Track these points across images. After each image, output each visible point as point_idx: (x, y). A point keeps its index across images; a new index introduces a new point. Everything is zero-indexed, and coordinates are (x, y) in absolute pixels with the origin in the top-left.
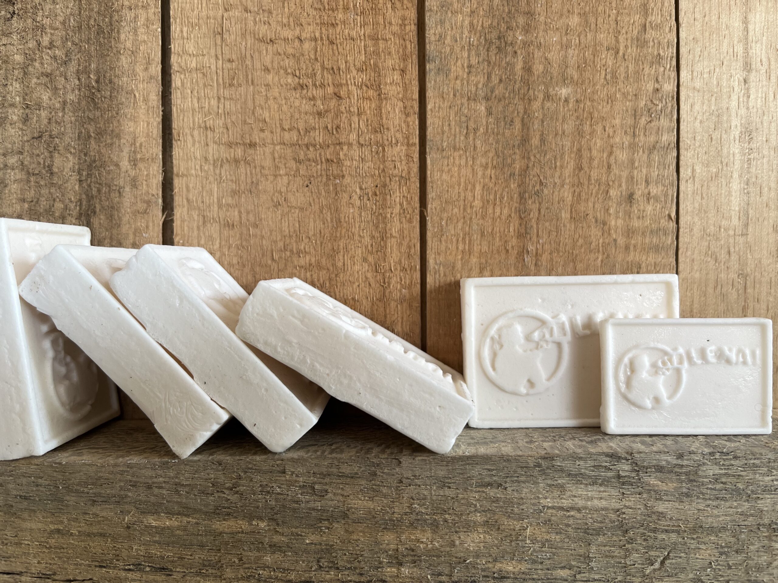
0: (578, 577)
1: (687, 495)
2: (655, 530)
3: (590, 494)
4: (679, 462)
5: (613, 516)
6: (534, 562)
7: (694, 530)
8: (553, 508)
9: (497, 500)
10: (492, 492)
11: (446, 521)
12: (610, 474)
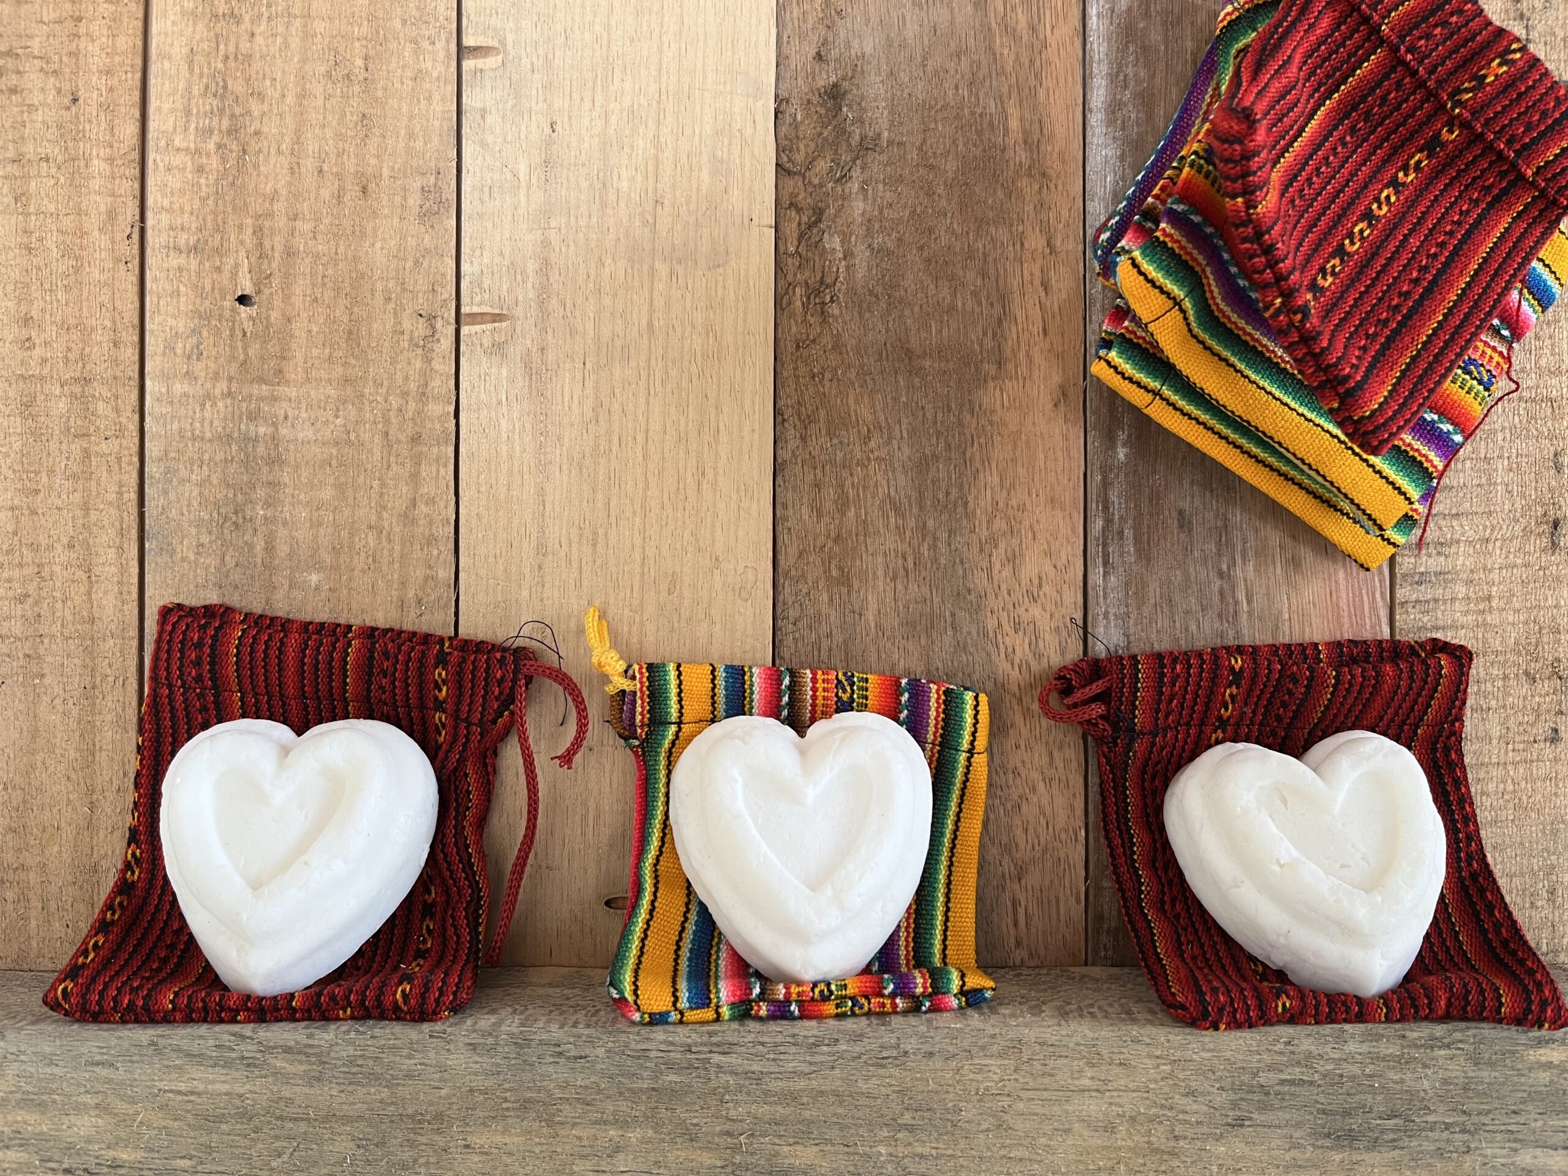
0: (199, 1168)
1: (319, 1079)
2: (281, 1118)
3: (211, 1077)
4: (310, 1042)
5: (237, 1102)
6: (152, 1150)
7: (326, 1119)
8: (171, 1091)
9: (109, 1081)
10: (102, 1072)
11: (54, 1102)
12: (234, 1055)
